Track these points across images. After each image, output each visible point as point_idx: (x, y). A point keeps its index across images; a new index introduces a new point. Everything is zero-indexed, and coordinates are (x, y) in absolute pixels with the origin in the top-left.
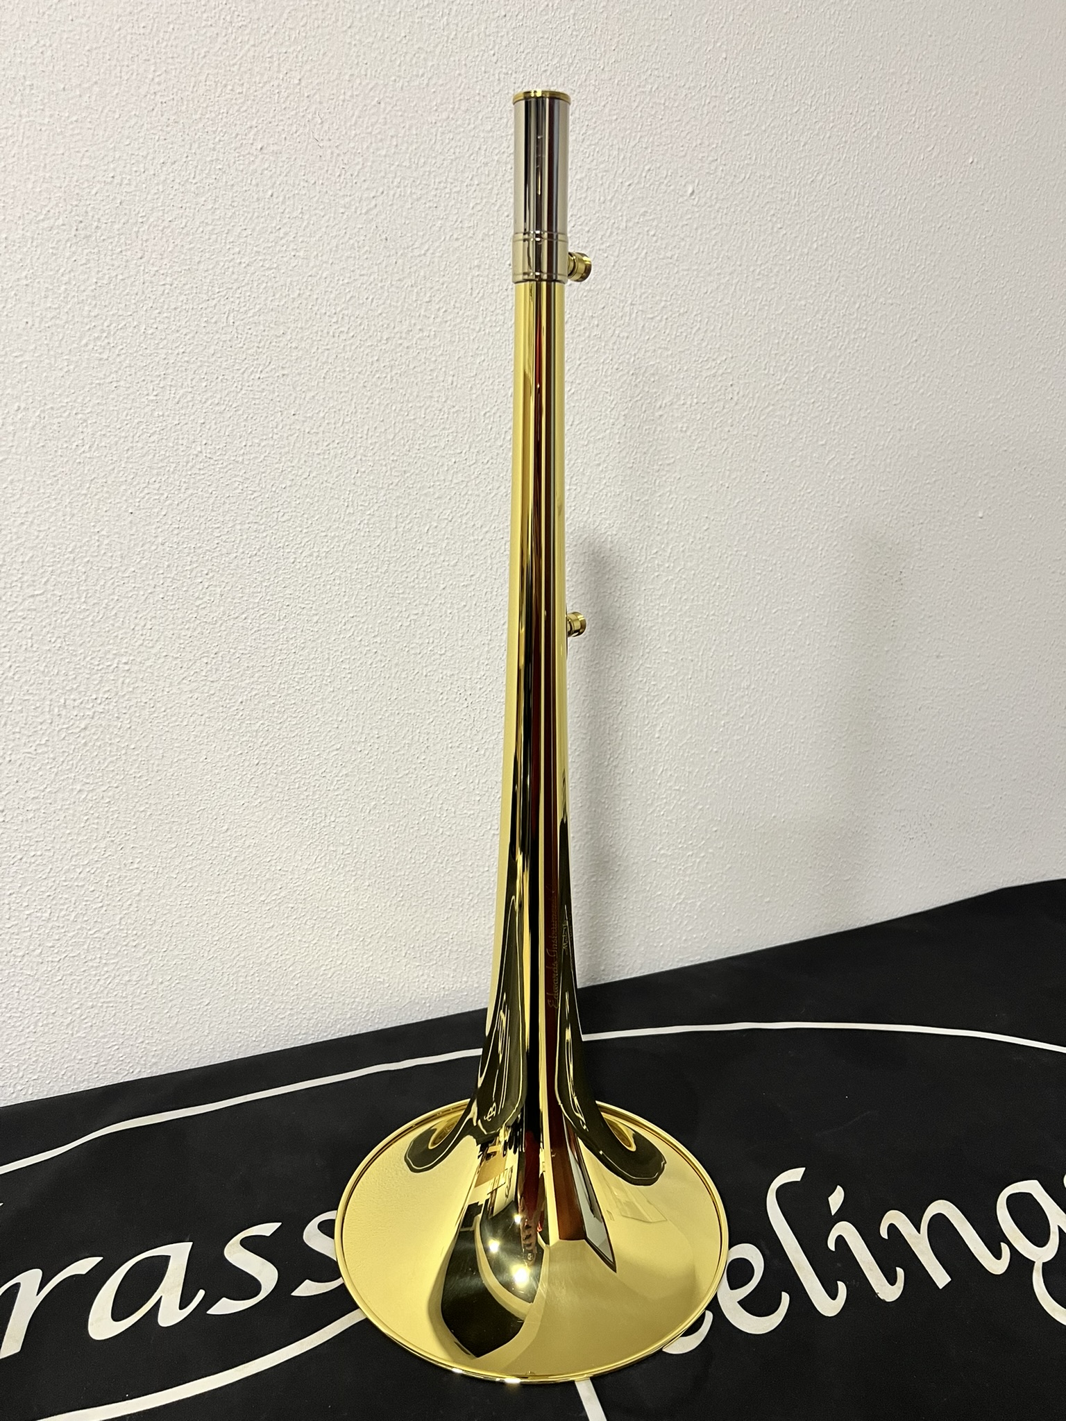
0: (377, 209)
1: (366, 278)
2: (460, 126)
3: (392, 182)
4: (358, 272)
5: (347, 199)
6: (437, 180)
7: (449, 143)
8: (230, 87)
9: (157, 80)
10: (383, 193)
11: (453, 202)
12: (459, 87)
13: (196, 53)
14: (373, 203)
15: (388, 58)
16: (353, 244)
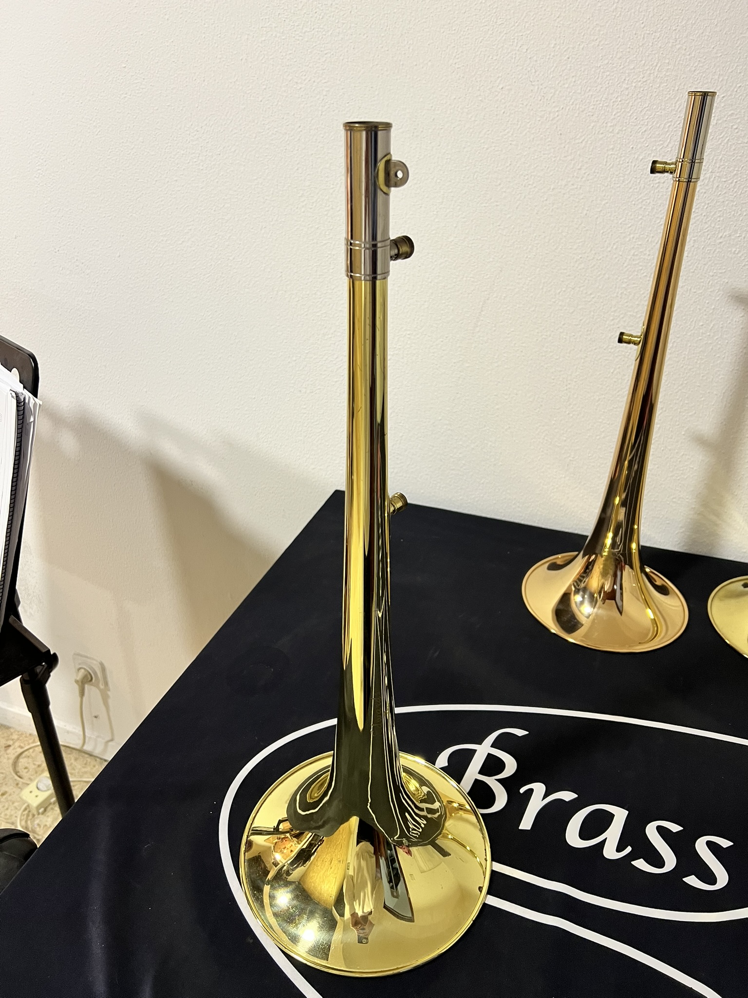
0: (559, 118)
1: (546, 156)
2: (615, 67)
3: (569, 102)
4: (542, 152)
5: (543, 113)
6: (596, 100)
7: (606, 78)
8: (491, 57)
9: (457, 57)
10: (563, 108)
11: (603, 112)
12: (618, 45)
13: (477, 41)
14: (557, 114)
15: (577, 33)
16: (542, 137)
